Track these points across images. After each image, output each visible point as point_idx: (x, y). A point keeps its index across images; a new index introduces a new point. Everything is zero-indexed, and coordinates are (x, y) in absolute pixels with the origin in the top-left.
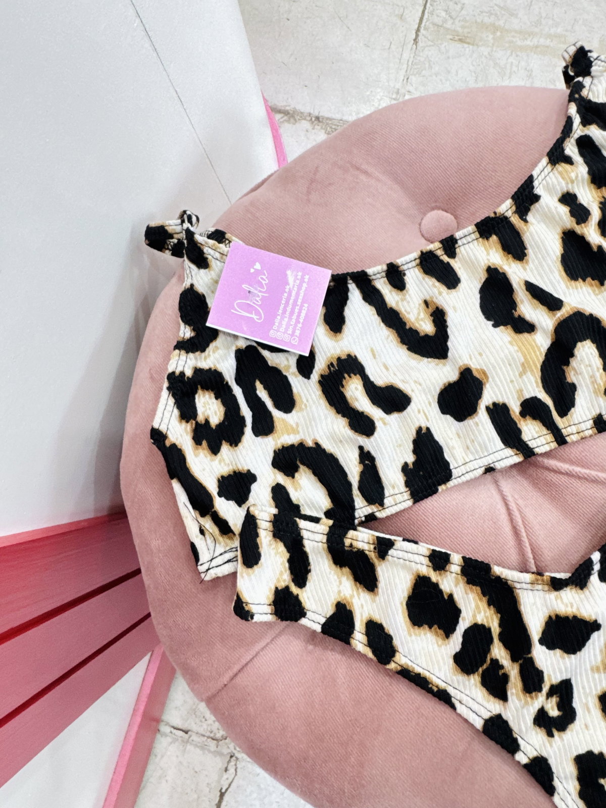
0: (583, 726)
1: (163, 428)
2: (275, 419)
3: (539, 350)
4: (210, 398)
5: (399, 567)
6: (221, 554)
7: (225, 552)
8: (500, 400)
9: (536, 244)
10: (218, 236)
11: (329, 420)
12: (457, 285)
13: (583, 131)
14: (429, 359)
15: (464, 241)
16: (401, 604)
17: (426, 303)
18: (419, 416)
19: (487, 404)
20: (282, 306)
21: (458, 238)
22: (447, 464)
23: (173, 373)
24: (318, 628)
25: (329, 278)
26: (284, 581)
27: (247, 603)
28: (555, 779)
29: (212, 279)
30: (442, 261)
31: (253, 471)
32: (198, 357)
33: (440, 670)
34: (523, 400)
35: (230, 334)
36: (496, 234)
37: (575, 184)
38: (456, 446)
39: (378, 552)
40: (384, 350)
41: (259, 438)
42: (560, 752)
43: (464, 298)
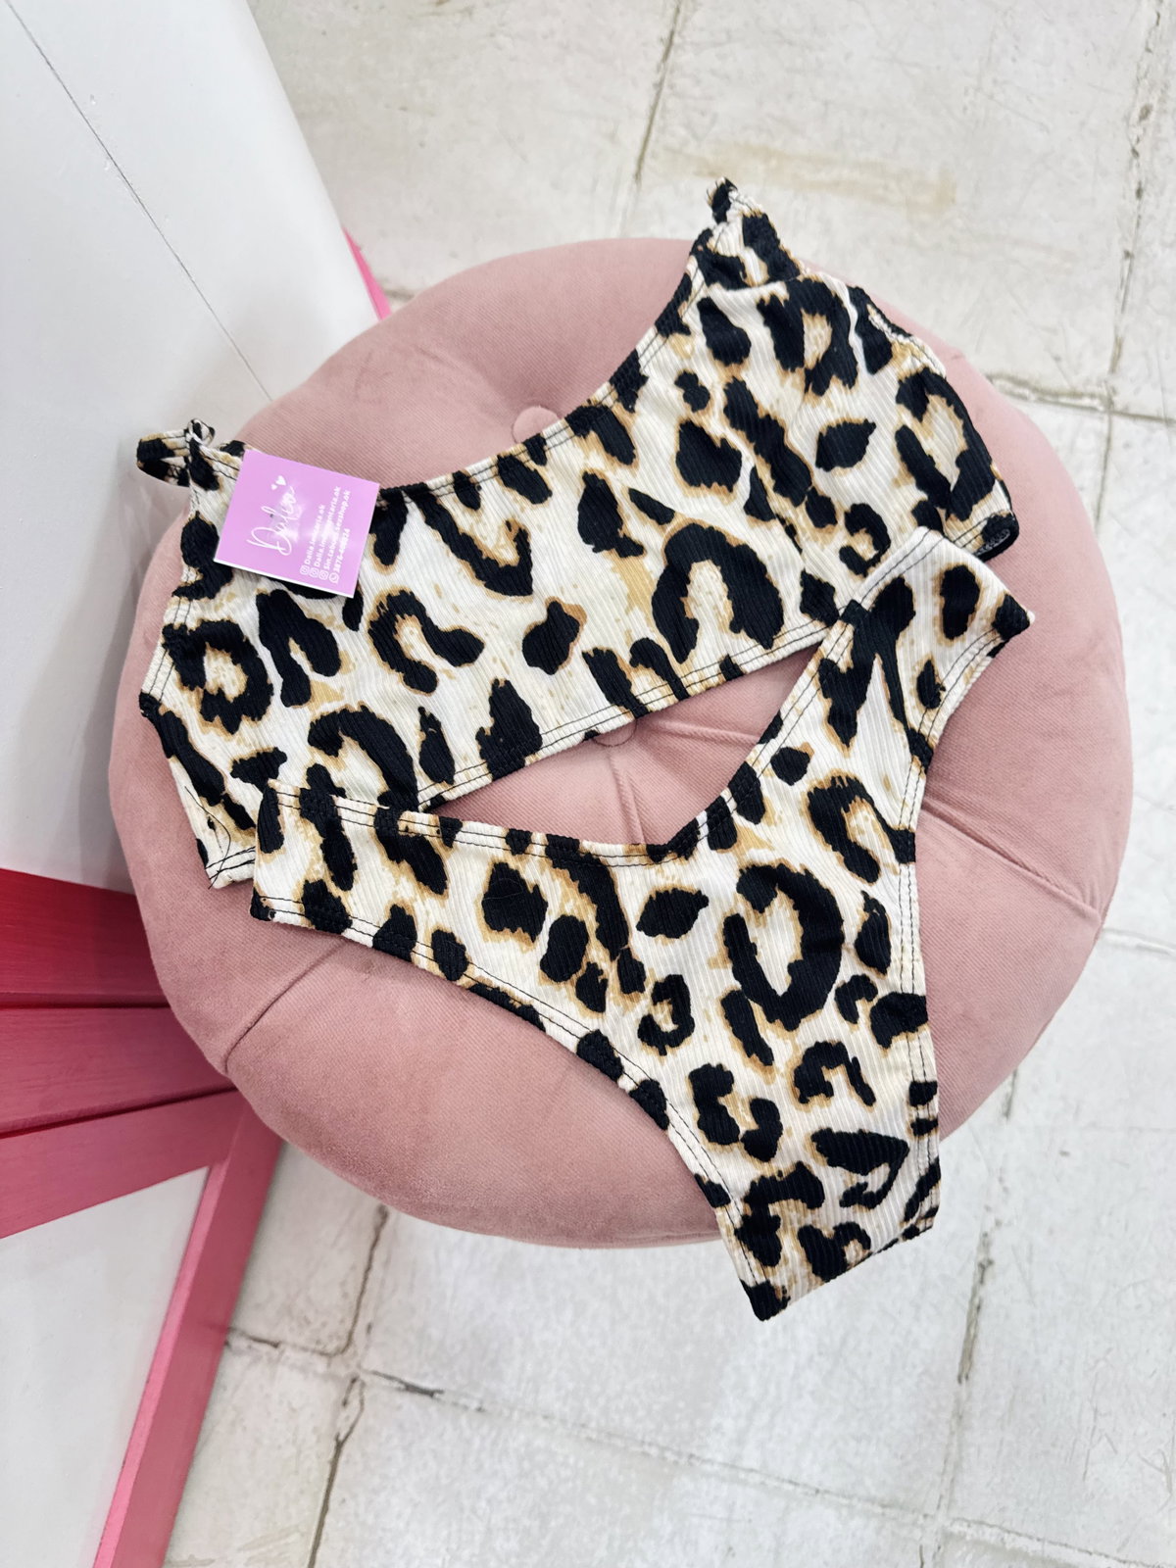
0: (702, 1039)
1: (156, 693)
2: (313, 684)
3: (649, 577)
4: (225, 662)
5: (472, 856)
6: (238, 854)
7: (244, 852)
8: (604, 645)
9: (645, 442)
11: (380, 676)
12: (546, 499)
13: (706, 293)
14: (513, 597)
15: (555, 440)
16: (476, 902)
17: (508, 524)
18: (495, 666)
19: (585, 650)
21: (545, 436)
22: (537, 728)
23: (171, 626)
24: (369, 942)
25: (376, 493)
26: (318, 872)
27: (265, 897)
28: (668, 1106)
29: (224, 503)
30: (528, 469)
31: (281, 750)
32: (205, 606)
33: (523, 981)
34: (632, 643)
35: (248, 572)
36: (594, 430)
37: (692, 359)
38: (546, 705)
39: (443, 837)
40: (454, 588)
41: (291, 709)
42: (672, 1072)
43: (555, 514)
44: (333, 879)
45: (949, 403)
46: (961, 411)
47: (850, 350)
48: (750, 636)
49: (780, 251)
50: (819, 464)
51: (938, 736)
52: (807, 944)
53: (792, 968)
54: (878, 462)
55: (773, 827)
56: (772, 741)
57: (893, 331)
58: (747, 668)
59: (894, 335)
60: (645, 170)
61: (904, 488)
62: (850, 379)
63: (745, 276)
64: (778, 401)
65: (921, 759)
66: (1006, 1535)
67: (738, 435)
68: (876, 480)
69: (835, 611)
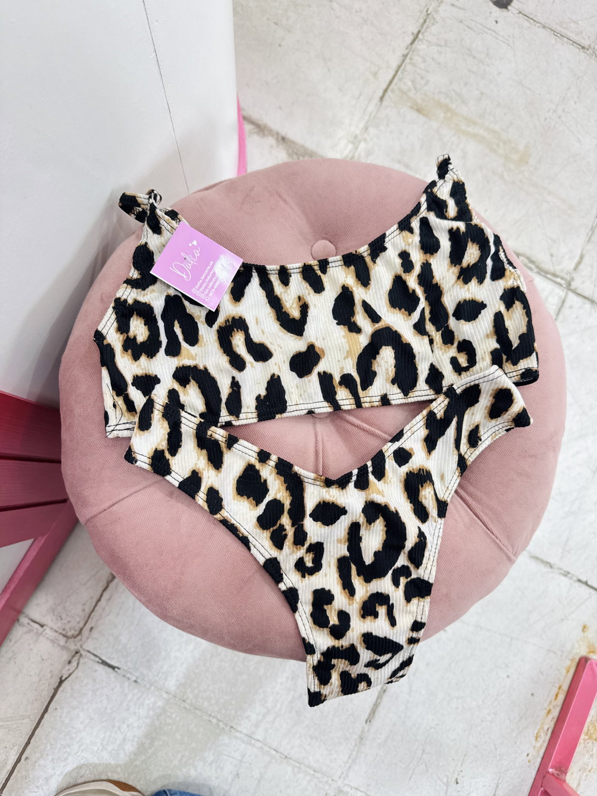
0: (324, 575)
1: (104, 332)
2: (182, 347)
3: (360, 345)
4: (141, 323)
5: (238, 456)
6: (124, 423)
7: (127, 423)
8: (329, 371)
9: (376, 278)
10: (173, 215)
11: (218, 356)
12: (322, 292)
13: (426, 214)
14: (292, 335)
15: (333, 264)
16: (234, 479)
17: (299, 298)
18: (275, 367)
19: (320, 371)
20: (205, 274)
21: (330, 261)
22: (286, 402)
23: (119, 298)
24: (177, 484)
25: (240, 264)
26: (163, 446)
27: (135, 452)
28: (299, 602)
29: (161, 243)
30: (316, 274)
31: (158, 377)
32: (139, 293)
33: (247, 524)
34: (343, 374)
35: (164, 282)
36: (354, 266)
37: (411, 246)
38: (294, 392)
39: (227, 444)
40: (265, 321)
41: (168, 357)
42: (306, 587)
43: (323, 301)
44: (168, 450)
45: (524, 308)
46: (528, 314)
47: (486, 265)
48: (399, 388)
49: (466, 203)
50: (454, 315)
51: (471, 461)
52: (386, 544)
53: (376, 554)
54: (482, 324)
55: (386, 484)
56: (396, 442)
57: (508, 264)
58: (393, 402)
60: (386, 97)
61: (490, 339)
62: (481, 281)
63: (446, 211)
64: (443, 278)
65: (461, 470)
67: (421, 289)
68: (479, 332)
69: (442, 388)
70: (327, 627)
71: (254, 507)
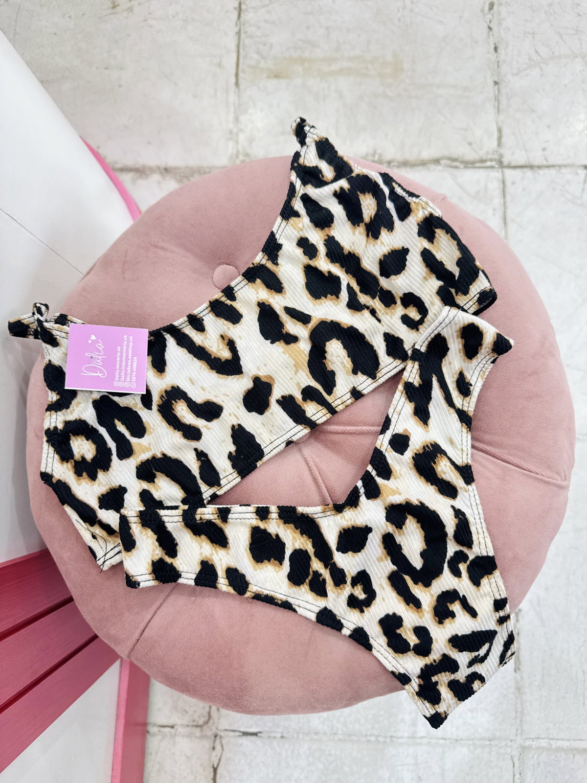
0: (381, 600)
1: (49, 471)
2: (133, 444)
3: (304, 353)
4: (82, 440)
5: (238, 525)
6: (112, 549)
7: (115, 547)
8: (286, 393)
9: (287, 279)
10: (62, 320)
11: (169, 435)
12: (240, 320)
13: (304, 190)
14: (233, 376)
15: (238, 287)
16: (246, 550)
17: (222, 336)
18: (231, 417)
19: (277, 398)
20: (118, 362)
21: (233, 286)
22: (259, 445)
23: (49, 429)
24: (192, 583)
25: (147, 334)
26: (158, 555)
27: (133, 576)
28: (370, 639)
29: (64, 353)
30: (227, 305)
31: (123, 486)
32: (65, 413)
33: (281, 588)
34: (301, 389)
35: (86, 391)
36: (258, 278)
37: (304, 230)
38: (262, 432)
39: (221, 519)
40: (199, 377)
41: (123, 461)
42: (369, 621)
43: (246, 327)
44: (166, 555)
45: (447, 233)
46: (454, 236)
47: (388, 210)
48: (363, 373)
49: (339, 157)
50: (382, 275)
51: (473, 410)
52: (428, 540)
53: (423, 554)
54: (414, 270)
55: (397, 480)
56: (387, 431)
57: (409, 196)
58: (365, 392)
59: (410, 198)
60: (240, 80)
61: (430, 280)
62: (390, 227)
63: (323, 176)
64: (353, 244)
65: (466, 425)
66: (551, 742)
67: (336, 266)
68: (414, 279)
69: (406, 353)
70: (410, 650)
71: (280, 567)
